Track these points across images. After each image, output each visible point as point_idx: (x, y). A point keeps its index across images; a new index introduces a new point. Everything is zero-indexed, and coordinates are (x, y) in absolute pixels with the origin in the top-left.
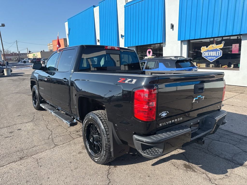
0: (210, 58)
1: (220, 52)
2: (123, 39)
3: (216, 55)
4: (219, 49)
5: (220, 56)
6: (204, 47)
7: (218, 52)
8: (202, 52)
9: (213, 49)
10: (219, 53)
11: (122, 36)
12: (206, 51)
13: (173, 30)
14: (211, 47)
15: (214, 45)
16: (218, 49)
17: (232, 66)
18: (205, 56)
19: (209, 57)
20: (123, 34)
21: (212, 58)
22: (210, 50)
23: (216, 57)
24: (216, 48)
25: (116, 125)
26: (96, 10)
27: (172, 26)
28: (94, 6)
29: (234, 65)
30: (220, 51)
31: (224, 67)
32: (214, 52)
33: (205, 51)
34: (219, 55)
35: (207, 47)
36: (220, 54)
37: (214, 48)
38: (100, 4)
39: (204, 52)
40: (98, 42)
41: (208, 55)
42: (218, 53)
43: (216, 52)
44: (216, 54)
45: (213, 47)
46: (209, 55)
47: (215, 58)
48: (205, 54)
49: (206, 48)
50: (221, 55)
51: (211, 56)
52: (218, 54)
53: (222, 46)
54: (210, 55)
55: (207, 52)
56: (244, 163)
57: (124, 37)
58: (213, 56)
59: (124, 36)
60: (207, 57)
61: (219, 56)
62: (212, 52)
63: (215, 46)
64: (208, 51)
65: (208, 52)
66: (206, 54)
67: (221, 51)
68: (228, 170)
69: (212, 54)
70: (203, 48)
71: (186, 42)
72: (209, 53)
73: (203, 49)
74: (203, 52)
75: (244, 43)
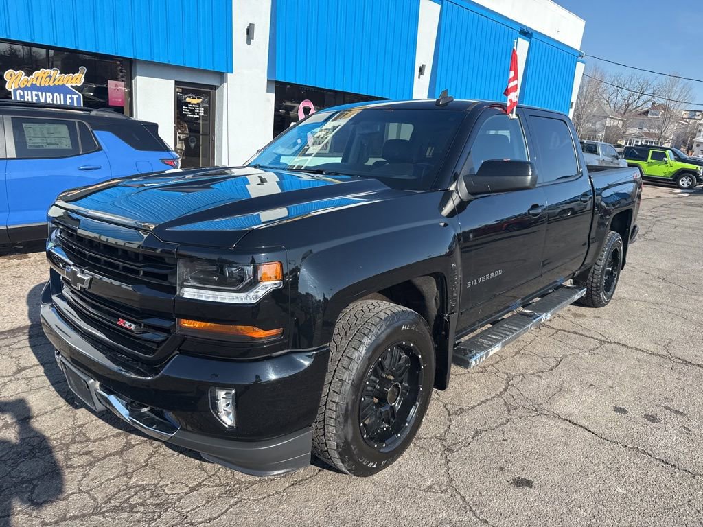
1: (75, 97)
4: (72, 86)
6: (16, 73)
7: (68, 96)
8: (12, 90)
9: (52, 85)
10: (72, 99)
12: (26, 88)
14: (43, 76)
15: (52, 71)
16: (68, 85)
22: (43, 85)
24: (61, 83)
30: (76, 94)
32: (56, 94)
33: (22, 86)
35: (26, 75)
36: (76, 102)
37: (56, 83)
39: (19, 88)
42: (69, 100)
43: (62, 95)
44: (65, 102)
45: (50, 77)
46: (38, 99)
48: (22, 96)
49: (23, 77)
52: (70, 103)
53: (78, 79)
55: (29, 92)
62: (48, 94)
63: (58, 75)
64: (33, 88)
65: (34, 93)
66: (26, 96)
67: (79, 96)
70: (14, 77)
72: (37, 95)
73: (15, 80)
74: (15, 90)
75: (141, 83)
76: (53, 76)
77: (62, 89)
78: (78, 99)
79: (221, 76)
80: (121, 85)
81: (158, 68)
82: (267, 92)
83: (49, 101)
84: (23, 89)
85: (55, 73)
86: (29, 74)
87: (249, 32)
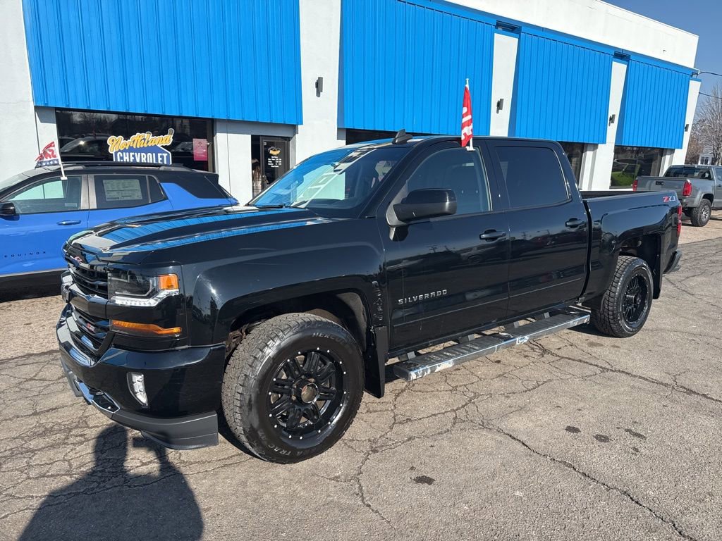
1: (165, 155)
3: (155, 162)
4: (163, 147)
6: (117, 138)
7: (159, 155)
8: (113, 153)
9: (146, 146)
10: (162, 157)
12: (125, 150)
14: (139, 139)
15: (146, 135)
16: (159, 146)
22: (138, 147)
24: (153, 144)
30: (166, 153)
32: (149, 154)
33: (122, 149)
35: (125, 139)
36: (165, 160)
37: (150, 144)
39: (120, 151)
41: (133, 161)
42: (160, 158)
43: (154, 154)
44: (157, 160)
45: (144, 139)
46: (135, 159)
48: (122, 157)
49: (123, 141)
52: (161, 161)
53: (168, 139)
54: (138, 161)
55: (128, 154)
62: (143, 154)
63: (151, 137)
64: (131, 149)
65: (131, 154)
66: (125, 157)
70: (115, 142)
72: (134, 156)
73: (116, 144)
74: (116, 153)
75: (221, 138)
76: (147, 138)
77: (154, 150)
78: (168, 157)
79: (294, 128)
80: (204, 142)
81: (235, 125)
82: (338, 139)
83: (144, 160)
84: (122, 152)
85: (148, 136)
86: (127, 137)
87: (319, 85)
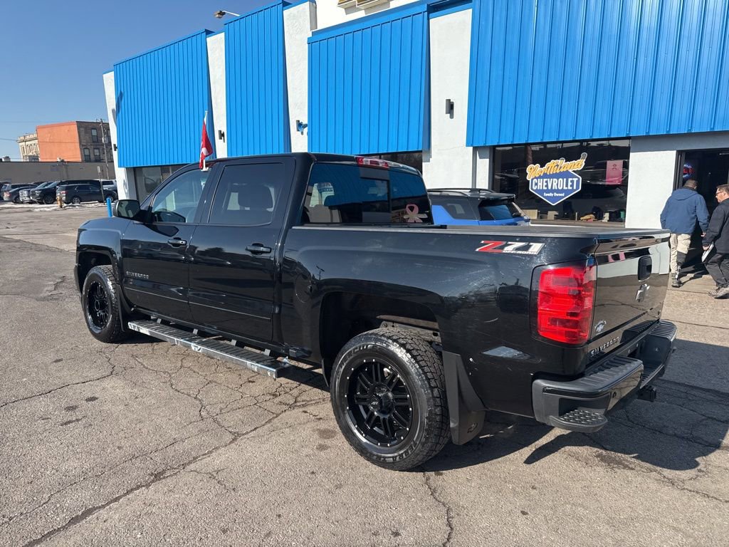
0: (551, 195)
1: (575, 180)
2: (302, 133)
3: (565, 188)
4: (574, 171)
5: (575, 190)
6: (534, 166)
7: (570, 179)
8: (530, 180)
9: (558, 171)
10: (572, 182)
11: (300, 125)
12: (540, 177)
13: (452, 117)
14: (553, 166)
15: (560, 161)
16: (570, 171)
17: (607, 216)
18: (536, 191)
19: (548, 191)
20: (305, 121)
21: (556, 194)
22: (551, 173)
23: (567, 192)
24: (565, 170)
25: (471, 359)
26: (216, 46)
27: (450, 107)
28: (209, 33)
29: (611, 213)
30: (576, 177)
31: (587, 220)
32: (561, 179)
33: (537, 176)
34: (575, 188)
35: (542, 167)
36: (575, 185)
37: (562, 170)
38: (228, 28)
39: (536, 178)
40: (221, 139)
41: (545, 188)
42: (570, 184)
43: (565, 180)
44: (567, 186)
45: (557, 166)
46: (547, 186)
47: (563, 195)
48: (536, 184)
49: (539, 169)
50: (577, 188)
51: (552, 191)
52: (571, 186)
53: (580, 164)
54: (550, 188)
55: (541, 180)
56: (720, 443)
57: (306, 130)
58: (558, 191)
59: (305, 126)
60: (541, 192)
61: (573, 190)
62: (554, 180)
63: (564, 163)
64: (545, 176)
65: (545, 180)
66: (539, 184)
67: (579, 179)
68: (697, 459)
69: (555, 184)
70: (533, 170)
71: (487, 152)
72: (547, 182)
73: (533, 171)
74: (532, 180)
75: (634, 157)
76: (559, 164)
77: (565, 175)
78: (578, 182)
81: (652, 141)
84: (538, 178)
85: (561, 162)
86: (542, 166)
